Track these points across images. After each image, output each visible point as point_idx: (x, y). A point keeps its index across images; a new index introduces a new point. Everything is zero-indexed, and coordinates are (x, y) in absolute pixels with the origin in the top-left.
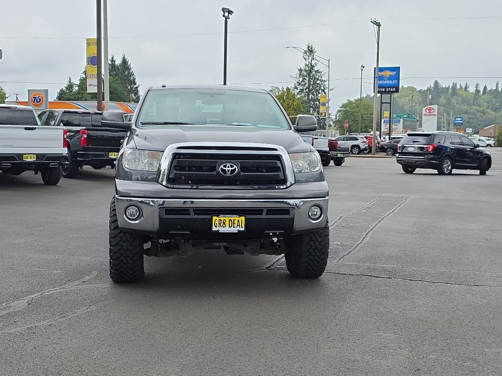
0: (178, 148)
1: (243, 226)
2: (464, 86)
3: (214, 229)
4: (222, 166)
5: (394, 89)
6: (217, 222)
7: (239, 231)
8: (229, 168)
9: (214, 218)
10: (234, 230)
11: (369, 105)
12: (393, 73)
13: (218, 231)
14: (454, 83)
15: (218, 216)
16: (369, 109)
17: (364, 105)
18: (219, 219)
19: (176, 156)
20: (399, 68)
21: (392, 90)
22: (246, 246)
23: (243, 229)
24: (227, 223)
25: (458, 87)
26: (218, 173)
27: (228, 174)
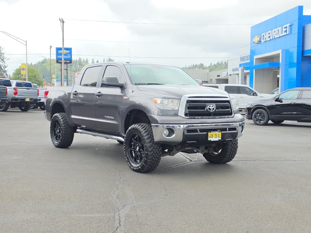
0: (189, 97)
1: (220, 137)
2: (85, 60)
3: (209, 139)
4: (209, 107)
5: (69, 61)
6: (210, 136)
7: (219, 140)
8: (212, 107)
9: (209, 133)
10: (217, 139)
11: (34, 70)
12: (68, 52)
13: (211, 140)
14: (79, 58)
15: (210, 132)
16: (34, 73)
17: (31, 70)
18: (211, 134)
19: (188, 102)
20: (71, 48)
21: (67, 62)
22: (199, 149)
23: (220, 139)
24: (214, 136)
25: (82, 60)
26: (207, 110)
27: (211, 111)
